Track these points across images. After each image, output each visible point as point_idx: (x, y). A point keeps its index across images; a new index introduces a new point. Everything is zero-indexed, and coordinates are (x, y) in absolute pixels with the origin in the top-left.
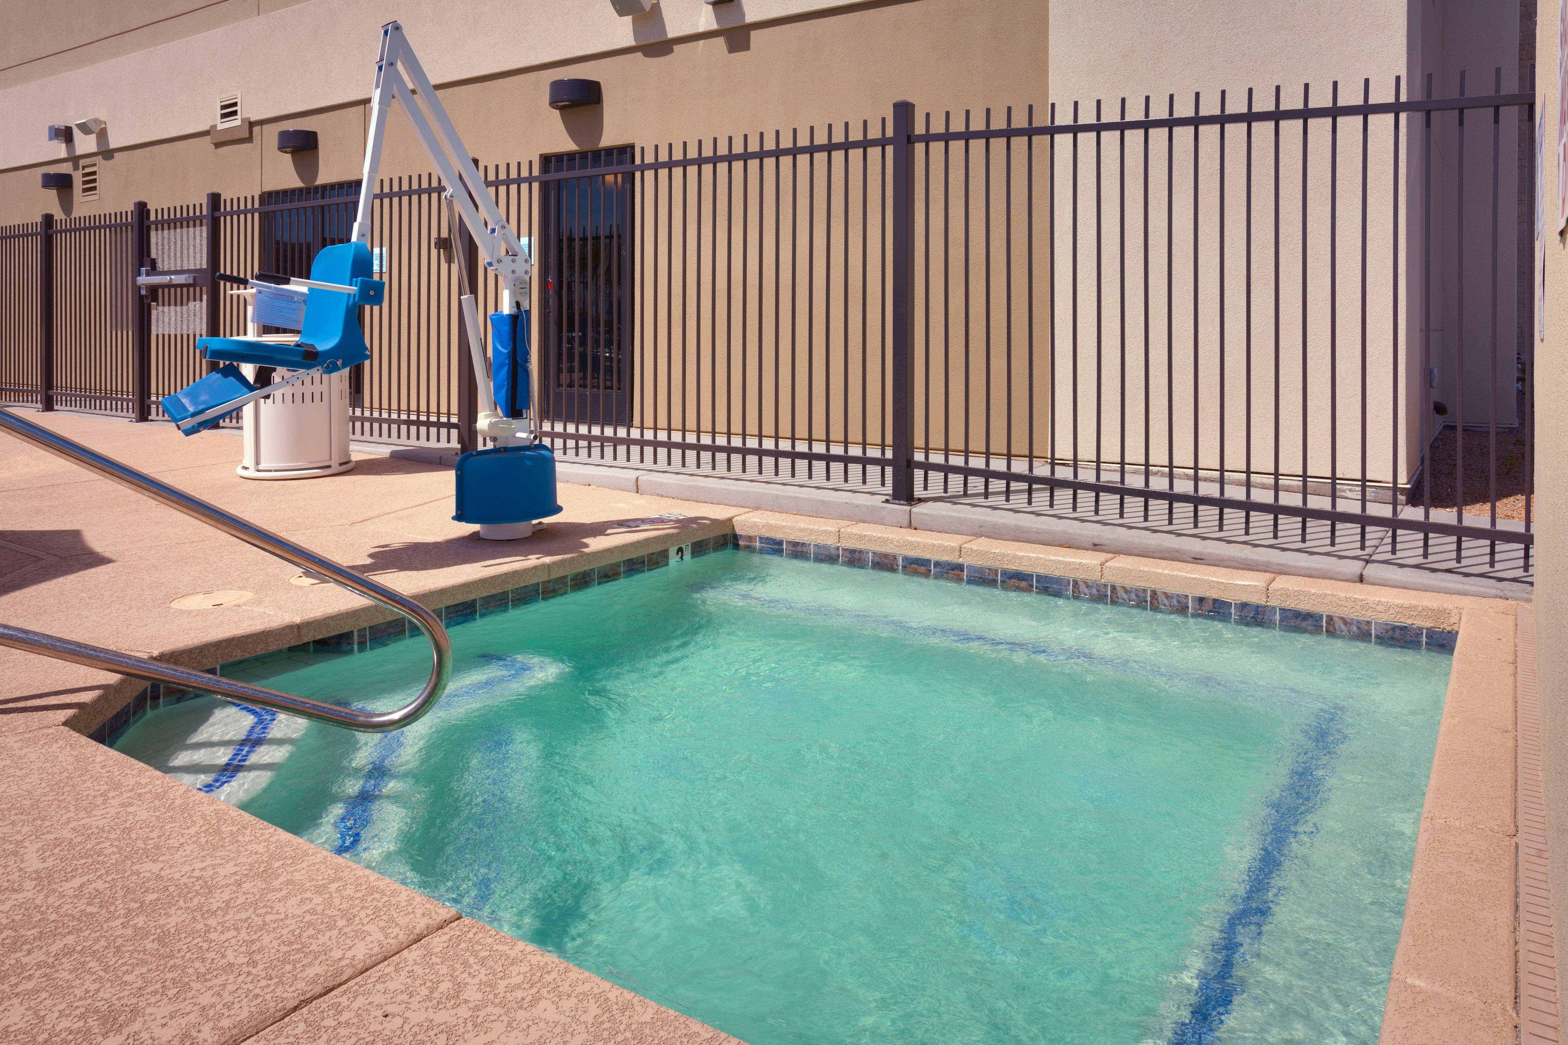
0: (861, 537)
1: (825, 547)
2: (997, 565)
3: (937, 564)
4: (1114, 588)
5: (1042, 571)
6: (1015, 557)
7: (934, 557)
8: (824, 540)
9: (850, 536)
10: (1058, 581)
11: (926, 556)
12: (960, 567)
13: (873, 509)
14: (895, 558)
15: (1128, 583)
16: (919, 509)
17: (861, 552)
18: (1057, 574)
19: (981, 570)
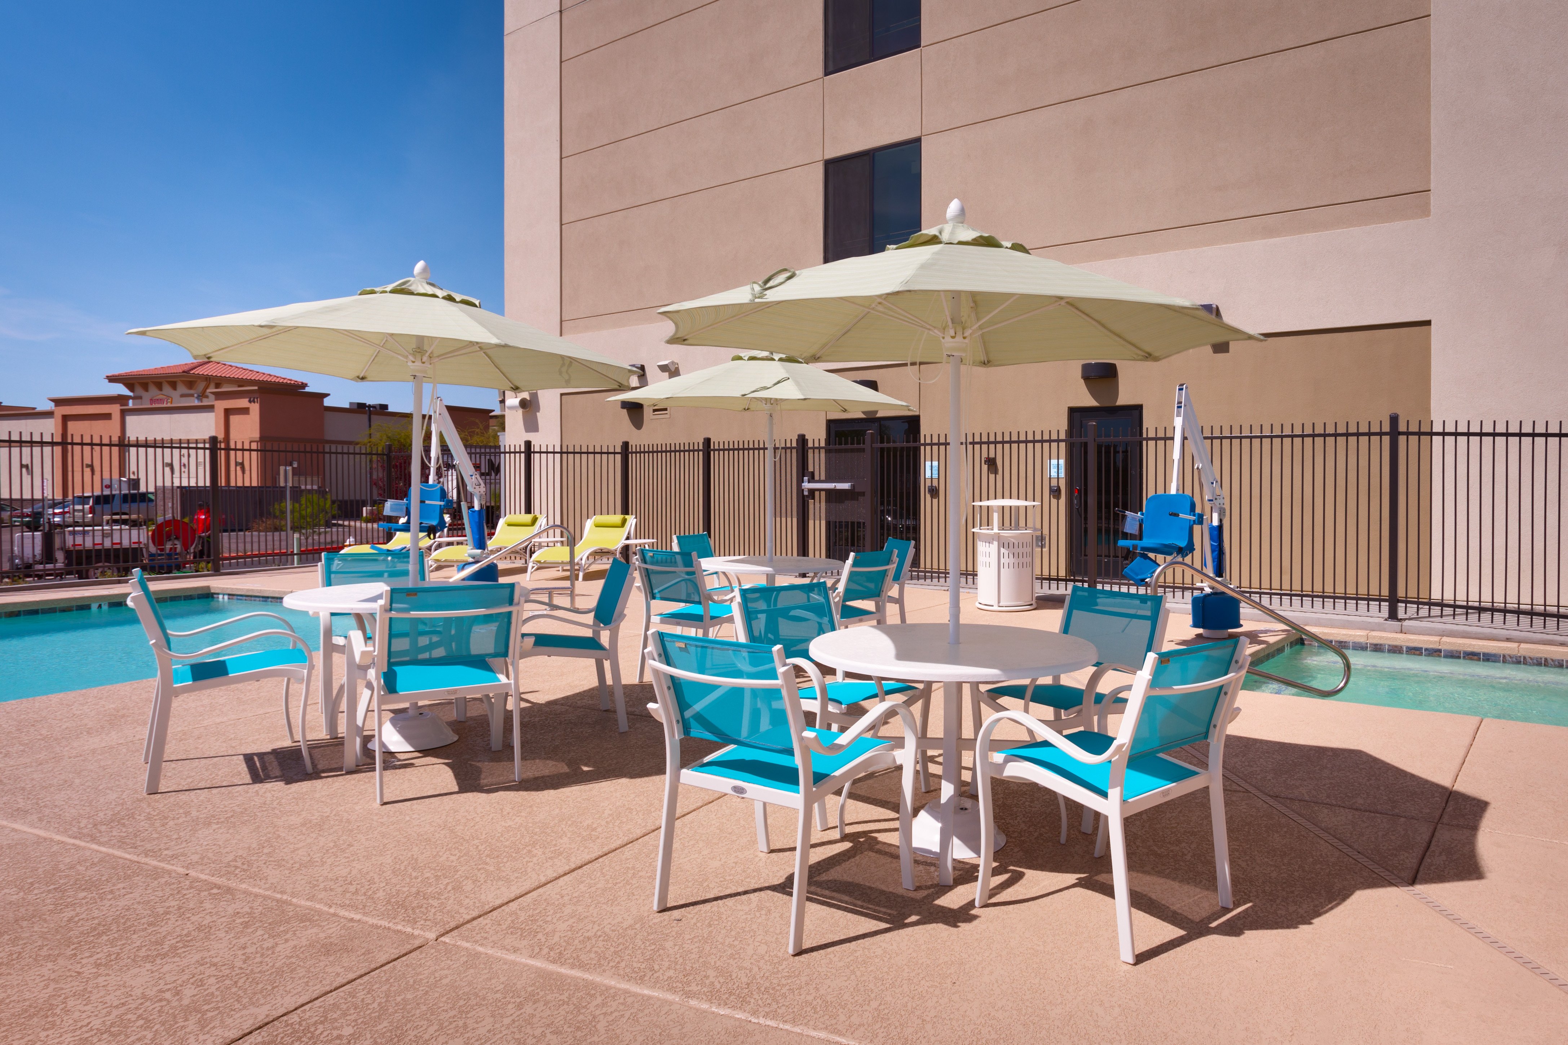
0: (1381, 638)
1: (1359, 643)
2: (1461, 649)
3: (1426, 650)
4: (1525, 658)
5: (1486, 651)
6: (1471, 645)
7: (1424, 646)
8: (1357, 640)
9: (1374, 637)
10: (1495, 655)
11: (1420, 646)
12: (1440, 651)
13: (1379, 624)
14: (1401, 647)
15: (1532, 655)
16: (1406, 623)
17: (1381, 645)
18: (1494, 652)
19: (1452, 652)
